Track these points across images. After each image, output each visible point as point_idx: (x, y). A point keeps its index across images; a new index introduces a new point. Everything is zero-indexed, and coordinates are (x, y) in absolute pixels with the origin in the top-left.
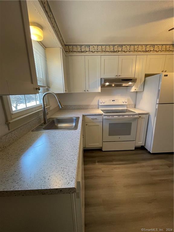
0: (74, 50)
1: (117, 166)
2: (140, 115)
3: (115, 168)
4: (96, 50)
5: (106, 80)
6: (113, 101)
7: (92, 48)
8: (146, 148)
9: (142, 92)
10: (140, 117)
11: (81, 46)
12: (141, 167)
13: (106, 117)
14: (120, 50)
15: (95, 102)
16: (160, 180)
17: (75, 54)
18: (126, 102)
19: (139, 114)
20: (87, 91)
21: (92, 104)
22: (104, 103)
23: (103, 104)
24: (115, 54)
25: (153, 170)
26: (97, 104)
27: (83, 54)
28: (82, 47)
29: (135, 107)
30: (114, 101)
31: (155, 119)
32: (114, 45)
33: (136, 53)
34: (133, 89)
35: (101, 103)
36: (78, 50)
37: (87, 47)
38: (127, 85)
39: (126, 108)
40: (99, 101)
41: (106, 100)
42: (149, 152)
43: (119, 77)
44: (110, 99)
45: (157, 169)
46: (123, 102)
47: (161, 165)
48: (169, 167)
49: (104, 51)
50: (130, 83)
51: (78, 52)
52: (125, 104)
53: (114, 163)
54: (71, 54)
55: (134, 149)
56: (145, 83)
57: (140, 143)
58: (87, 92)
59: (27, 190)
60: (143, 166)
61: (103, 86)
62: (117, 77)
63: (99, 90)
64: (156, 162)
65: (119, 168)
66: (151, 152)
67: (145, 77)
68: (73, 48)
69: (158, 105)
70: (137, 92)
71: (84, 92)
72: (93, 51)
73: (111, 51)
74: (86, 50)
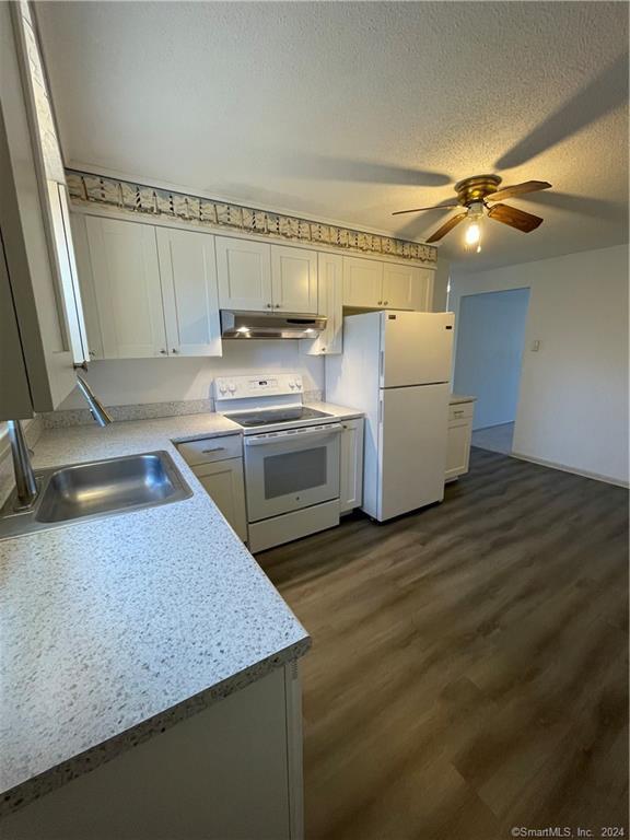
0: (108, 198)
1: (308, 585)
2: (345, 423)
3: (303, 595)
4: (198, 215)
5: (241, 319)
6: (260, 383)
7: (181, 205)
8: (365, 511)
9: (338, 356)
10: (345, 427)
11: (138, 187)
12: (365, 566)
13: (254, 438)
14: (273, 227)
15: (198, 390)
16: (415, 583)
17: (114, 211)
18: (299, 387)
19: (343, 419)
20: (174, 351)
21: (187, 397)
22: (232, 392)
23: (229, 396)
24: (258, 237)
25: (395, 563)
26: (206, 396)
27: (145, 217)
28: (143, 193)
29: (323, 399)
30: (264, 386)
31: (381, 428)
32: (254, 211)
33: (315, 246)
34: (317, 348)
35: (223, 393)
36: (127, 201)
37: (163, 197)
38: (300, 335)
39: (301, 405)
40: (213, 385)
41: (239, 383)
42: (376, 522)
43: (278, 310)
44: (253, 378)
45: (402, 560)
46: (292, 387)
47: (409, 546)
48: (423, 544)
49: (225, 224)
50: (309, 331)
51: (127, 206)
52: (296, 391)
53: (296, 580)
54: (96, 208)
55: (338, 523)
56: (345, 332)
57: (351, 502)
58: (172, 355)
59: (177, 706)
60: (372, 563)
61: (227, 335)
62: (270, 310)
63: (217, 347)
64: (396, 542)
65: (313, 590)
66: (380, 520)
67: (344, 315)
68: (102, 188)
69: (382, 391)
70: (324, 356)
71: (162, 355)
72: (187, 216)
73: (245, 228)
74: (160, 207)
